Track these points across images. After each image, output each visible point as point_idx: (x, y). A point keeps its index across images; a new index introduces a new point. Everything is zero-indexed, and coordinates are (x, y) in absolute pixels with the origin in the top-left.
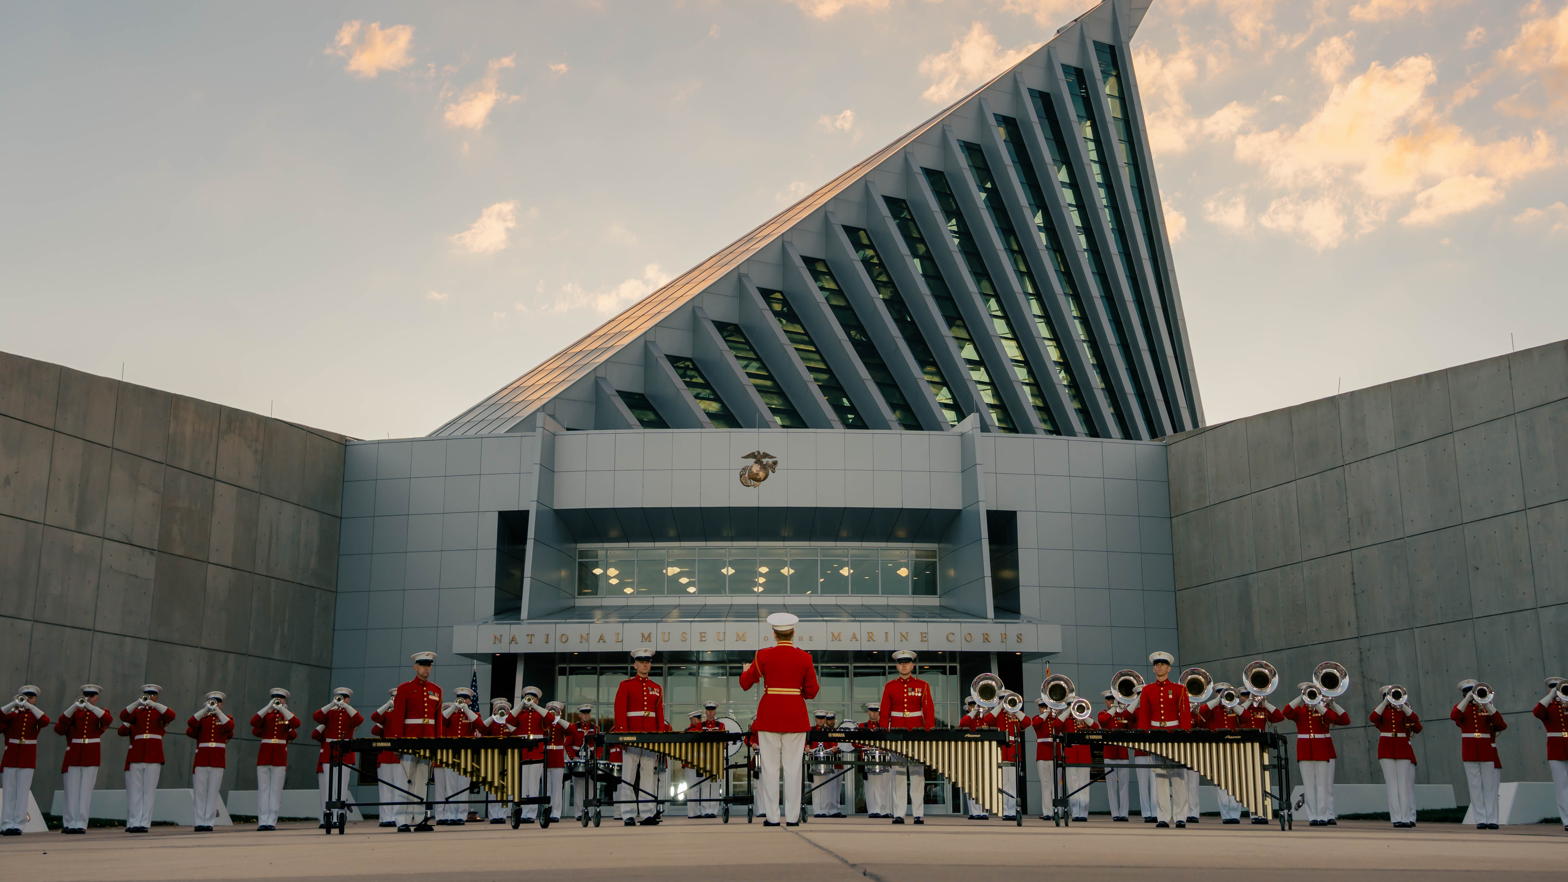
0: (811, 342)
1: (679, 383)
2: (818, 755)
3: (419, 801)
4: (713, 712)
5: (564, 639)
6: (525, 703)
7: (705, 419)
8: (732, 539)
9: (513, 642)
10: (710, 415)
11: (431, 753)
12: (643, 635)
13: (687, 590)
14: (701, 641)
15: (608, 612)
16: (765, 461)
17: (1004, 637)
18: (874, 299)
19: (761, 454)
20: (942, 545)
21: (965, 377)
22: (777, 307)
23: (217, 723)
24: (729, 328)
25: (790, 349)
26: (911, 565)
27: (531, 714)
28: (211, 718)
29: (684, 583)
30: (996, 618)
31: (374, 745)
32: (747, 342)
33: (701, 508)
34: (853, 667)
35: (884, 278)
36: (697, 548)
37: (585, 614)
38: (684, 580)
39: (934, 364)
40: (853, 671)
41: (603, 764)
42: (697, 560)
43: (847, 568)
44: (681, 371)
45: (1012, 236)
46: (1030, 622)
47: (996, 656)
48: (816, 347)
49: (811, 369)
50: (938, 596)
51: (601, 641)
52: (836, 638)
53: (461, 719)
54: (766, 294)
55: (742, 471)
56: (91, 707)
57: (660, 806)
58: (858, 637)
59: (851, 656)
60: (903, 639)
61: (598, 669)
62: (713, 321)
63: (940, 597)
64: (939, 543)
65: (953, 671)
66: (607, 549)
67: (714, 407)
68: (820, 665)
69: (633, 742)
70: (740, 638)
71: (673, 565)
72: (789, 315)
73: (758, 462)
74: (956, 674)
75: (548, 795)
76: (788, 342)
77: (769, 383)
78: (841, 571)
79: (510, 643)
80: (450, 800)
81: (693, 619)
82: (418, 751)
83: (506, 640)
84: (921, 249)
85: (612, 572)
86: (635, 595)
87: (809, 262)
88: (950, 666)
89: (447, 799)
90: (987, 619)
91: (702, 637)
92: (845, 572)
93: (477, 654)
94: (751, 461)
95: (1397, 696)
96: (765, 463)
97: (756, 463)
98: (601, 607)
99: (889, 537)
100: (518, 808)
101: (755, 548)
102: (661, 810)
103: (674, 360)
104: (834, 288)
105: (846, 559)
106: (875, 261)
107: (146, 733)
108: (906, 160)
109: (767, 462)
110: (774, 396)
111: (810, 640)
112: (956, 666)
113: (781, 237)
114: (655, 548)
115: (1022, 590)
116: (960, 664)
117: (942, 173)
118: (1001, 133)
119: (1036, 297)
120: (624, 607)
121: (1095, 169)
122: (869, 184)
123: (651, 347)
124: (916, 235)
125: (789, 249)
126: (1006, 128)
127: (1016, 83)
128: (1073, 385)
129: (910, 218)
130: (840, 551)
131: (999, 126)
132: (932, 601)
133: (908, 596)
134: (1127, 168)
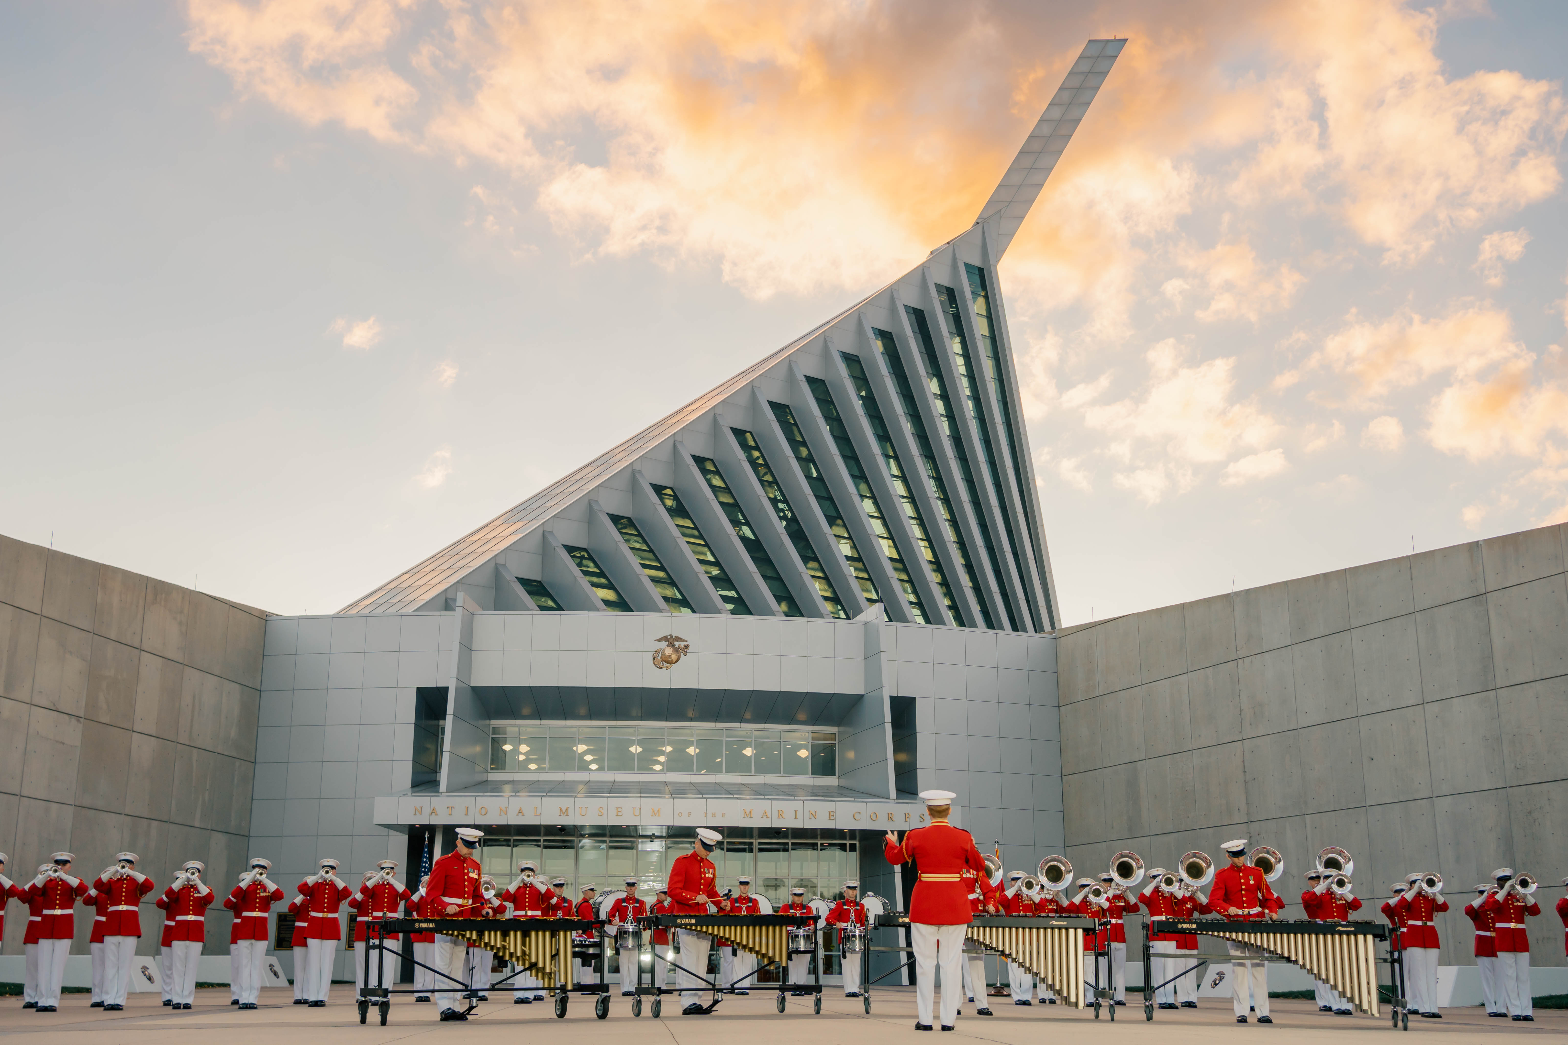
0: (701, 537)
1: (576, 571)
3: (464, 987)
5: (483, 812)
7: (602, 606)
8: (641, 719)
9: (433, 814)
10: (607, 603)
12: (561, 809)
13: (590, 767)
14: (617, 816)
15: (517, 787)
16: (677, 644)
17: (907, 816)
18: (759, 497)
19: (674, 637)
20: (841, 729)
21: (846, 573)
22: (669, 503)
23: (196, 895)
24: (622, 521)
25: (682, 541)
26: (814, 747)
28: (189, 888)
29: (588, 760)
30: (898, 798)
31: (417, 925)
32: (640, 535)
33: (614, 687)
34: (757, 844)
35: (769, 477)
36: (607, 727)
37: (495, 788)
38: (588, 758)
39: (816, 559)
40: (757, 847)
42: (607, 738)
43: (751, 749)
44: (578, 560)
45: (888, 443)
48: (705, 541)
49: (701, 562)
50: (837, 776)
51: (520, 814)
52: (747, 815)
54: (659, 489)
55: (655, 654)
56: (65, 877)
57: (718, 995)
58: (769, 815)
60: (812, 817)
61: (512, 841)
62: (608, 514)
63: (838, 778)
64: (838, 725)
65: (853, 848)
66: (520, 726)
67: (610, 595)
70: (655, 813)
71: (582, 743)
72: (679, 511)
73: (671, 645)
74: (856, 851)
76: (680, 535)
77: (661, 574)
78: (743, 752)
79: (430, 816)
80: (497, 987)
81: (608, 795)
83: (426, 813)
84: (803, 452)
85: (524, 748)
87: (699, 461)
88: (849, 844)
89: (493, 986)
90: (889, 799)
91: (619, 812)
92: (748, 752)
94: (664, 644)
95: (1431, 883)
96: (677, 646)
97: (668, 646)
98: (512, 782)
99: (790, 719)
101: (663, 728)
103: (570, 549)
104: (722, 486)
105: (749, 740)
106: (761, 461)
107: (122, 904)
108: (790, 370)
109: (679, 646)
110: (666, 586)
111: (723, 817)
112: (856, 844)
113: (673, 436)
114: (566, 726)
115: (920, 773)
116: (860, 841)
117: (823, 381)
118: (878, 346)
119: (910, 500)
120: (536, 782)
121: (965, 382)
122: (755, 389)
123: (550, 538)
124: (799, 439)
125: (680, 448)
126: (882, 341)
127: (892, 300)
128: (944, 583)
129: (793, 422)
130: (743, 733)
131: (876, 339)
132: (830, 781)
133: (808, 776)
134: (993, 383)
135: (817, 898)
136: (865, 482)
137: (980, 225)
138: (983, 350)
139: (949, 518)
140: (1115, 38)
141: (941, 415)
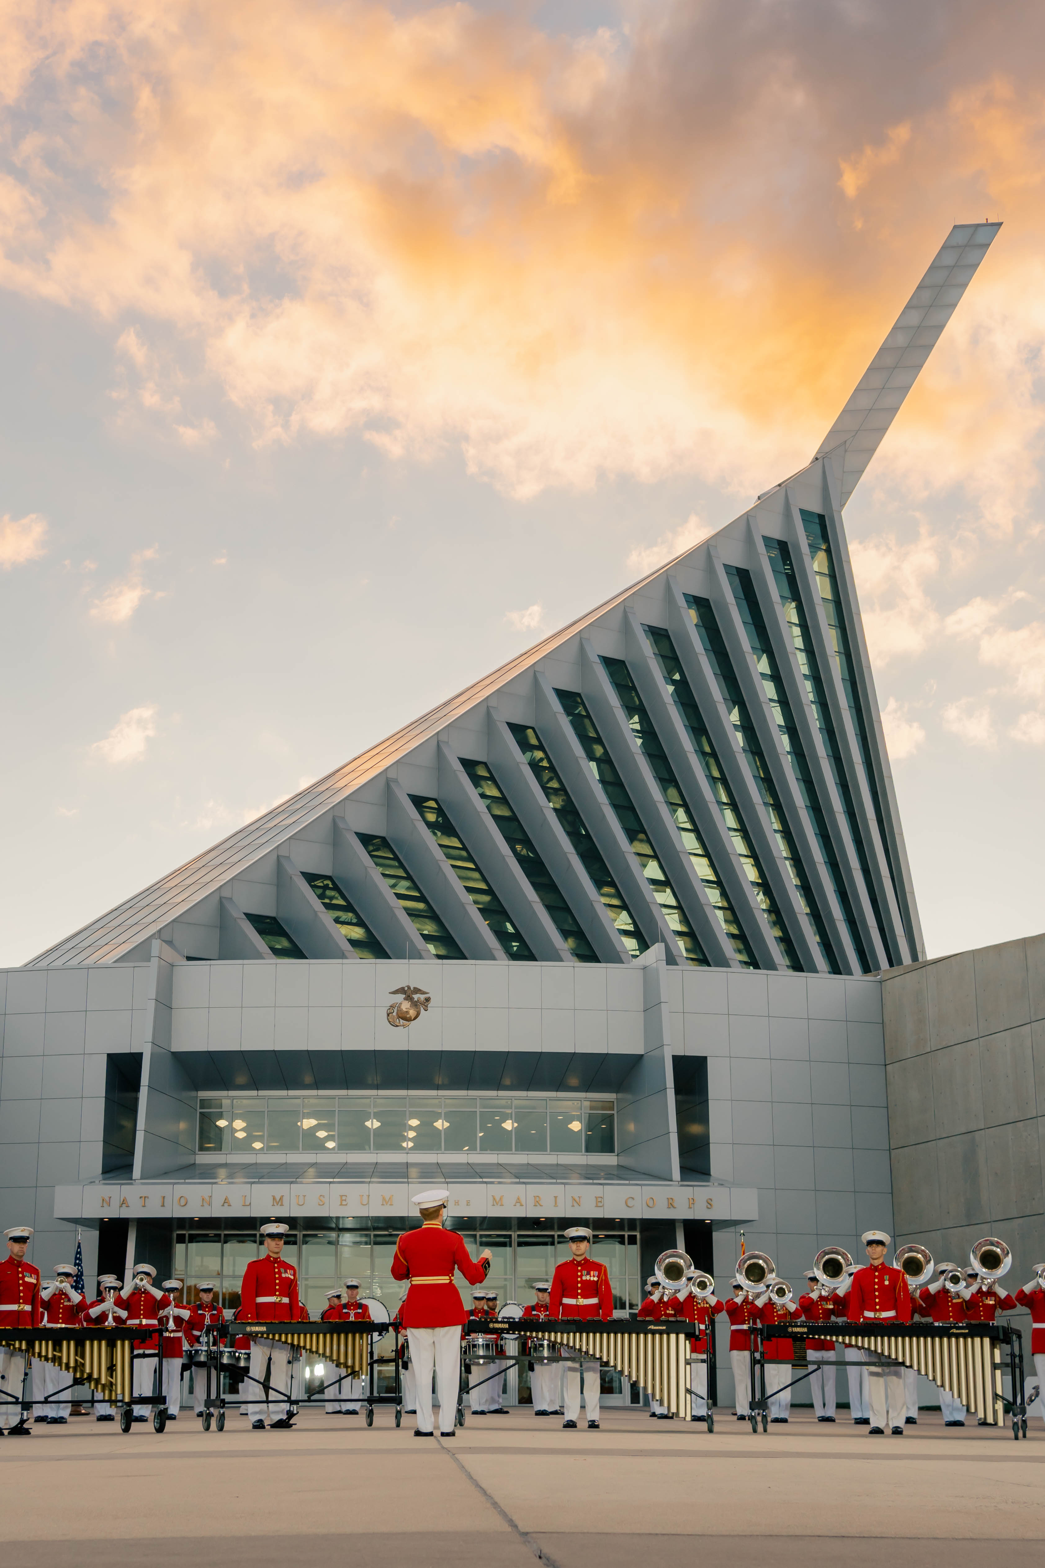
0: (470, 859)
1: (317, 904)
2: (476, 1343)
3: (14, 1400)
4: (355, 1292)
5: (183, 1202)
6: (136, 1284)
7: (347, 946)
8: (377, 1087)
9: (124, 1205)
10: (354, 943)
11: (27, 1344)
12: (274, 1198)
13: (326, 1145)
14: (341, 1205)
15: (233, 1170)
16: (416, 997)
17: (692, 1202)
18: (543, 808)
19: (412, 989)
20: (620, 1095)
21: (648, 899)
22: (431, 817)
24: (374, 841)
25: (446, 865)
26: (585, 1118)
27: (143, 1295)
29: (322, 1137)
30: (682, 1180)
32: (396, 858)
33: (341, 1050)
34: (516, 1236)
35: (554, 783)
36: (337, 1098)
37: (207, 1173)
38: (322, 1134)
39: (612, 884)
40: (517, 1240)
41: (228, 1352)
42: (337, 1111)
43: (511, 1121)
44: (320, 891)
45: (704, 737)
46: (722, 1185)
47: (682, 1224)
48: (475, 864)
49: (470, 890)
50: (616, 1154)
51: (226, 1204)
52: (497, 1202)
53: (62, 1301)
54: (418, 802)
55: (390, 1009)
57: (293, 1407)
58: (523, 1201)
59: (514, 1223)
60: (575, 1204)
61: (222, 1236)
62: (356, 833)
63: (618, 1156)
64: (617, 1092)
65: (632, 1240)
66: (233, 1098)
67: (357, 933)
68: (478, 1233)
69: (262, 1333)
70: (386, 1202)
71: (309, 1116)
72: (445, 826)
73: (409, 998)
74: (636, 1244)
75: (163, 1395)
76: (444, 858)
77: (421, 906)
78: (503, 1125)
79: (120, 1207)
80: (50, 1399)
81: (332, 1180)
82: (13, 1343)
83: (115, 1203)
84: (599, 751)
85: (239, 1124)
86: (265, 1152)
87: (469, 765)
88: (628, 1235)
89: (46, 1398)
90: (672, 1181)
91: (343, 1200)
92: (508, 1125)
93: (82, 1218)
94: (400, 997)
96: (416, 999)
97: (405, 999)
98: (224, 1166)
99: (559, 1085)
100: (128, 1408)
101: (406, 1097)
102: (295, 1412)
103: (311, 878)
104: (497, 796)
105: (509, 1111)
106: (545, 764)
108: (582, 649)
109: (419, 998)
110: (427, 920)
111: (467, 1205)
113: (436, 736)
114: (288, 1098)
115: (713, 1148)
116: (641, 1232)
117: (623, 662)
118: (692, 616)
119: (731, 807)
120: (252, 1165)
121: (801, 659)
122: (538, 675)
123: (285, 863)
124: (592, 734)
125: (446, 750)
126: (698, 610)
127: (709, 558)
128: (774, 909)
129: (585, 714)
130: (503, 1102)
131: (689, 608)
132: (609, 1160)
133: (581, 1154)
134: (837, 658)
135: (511, 1302)
136: (674, 786)
137: (820, 461)
138: (824, 616)
139: (781, 829)
140: (987, 221)
141: (771, 700)
